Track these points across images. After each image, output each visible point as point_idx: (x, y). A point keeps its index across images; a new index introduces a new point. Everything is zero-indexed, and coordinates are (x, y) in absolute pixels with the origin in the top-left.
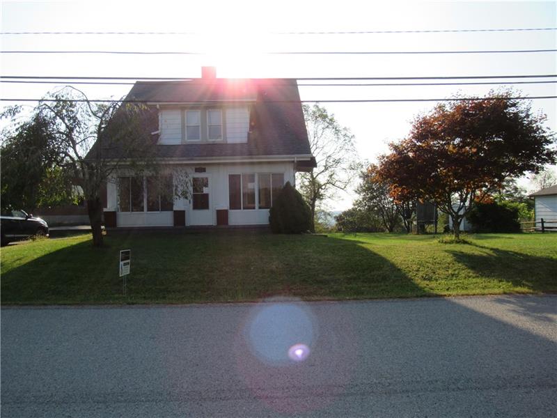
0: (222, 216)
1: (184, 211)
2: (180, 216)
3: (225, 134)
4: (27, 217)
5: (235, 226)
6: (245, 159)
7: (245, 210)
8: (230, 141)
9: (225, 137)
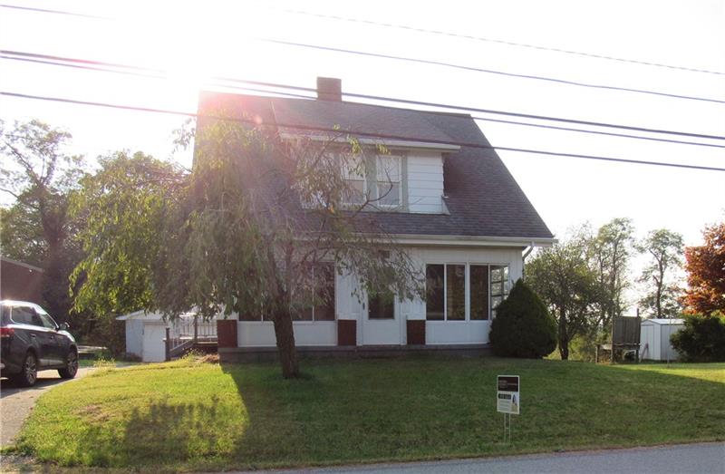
0: (415, 330)
1: (355, 321)
2: (347, 330)
3: (406, 197)
4: (57, 330)
5: (437, 346)
6: (460, 240)
7: (449, 322)
8: (413, 209)
9: (406, 204)
